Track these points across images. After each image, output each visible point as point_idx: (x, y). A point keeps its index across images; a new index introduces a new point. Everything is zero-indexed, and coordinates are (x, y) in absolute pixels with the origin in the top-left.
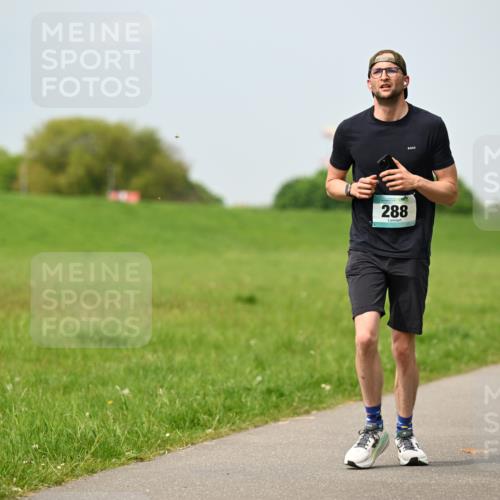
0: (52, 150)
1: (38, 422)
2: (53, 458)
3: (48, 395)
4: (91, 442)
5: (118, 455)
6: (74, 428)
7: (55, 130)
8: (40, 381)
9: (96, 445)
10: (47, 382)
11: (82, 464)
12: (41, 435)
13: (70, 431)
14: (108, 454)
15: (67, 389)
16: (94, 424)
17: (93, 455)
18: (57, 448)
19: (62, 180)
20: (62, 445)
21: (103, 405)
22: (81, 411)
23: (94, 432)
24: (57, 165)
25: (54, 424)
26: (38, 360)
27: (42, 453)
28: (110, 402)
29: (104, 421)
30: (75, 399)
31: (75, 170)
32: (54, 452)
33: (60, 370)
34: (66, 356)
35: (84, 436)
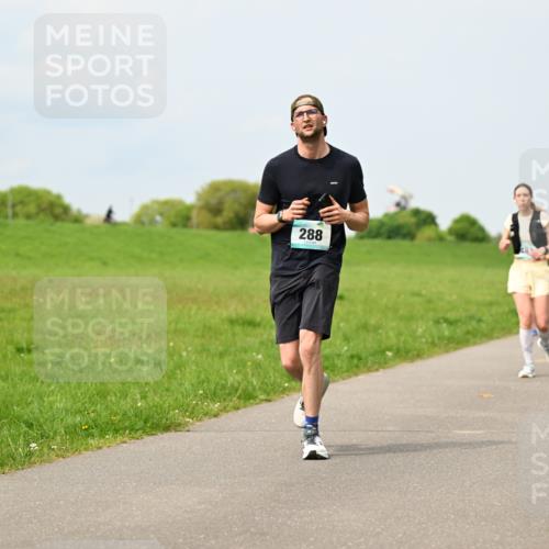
0: (213, 201)
1: (203, 376)
2: (213, 400)
3: (209, 359)
4: (237, 390)
5: (254, 398)
6: (226, 380)
7: (215, 188)
8: (204, 350)
9: (240, 391)
10: (209, 350)
11: (231, 404)
12: (205, 384)
13: (223, 382)
14: (248, 397)
15: (221, 355)
16: (239, 378)
17: (239, 398)
18: (215, 393)
19: (219, 220)
20: (218, 391)
21: (244, 366)
22: (230, 369)
23: (239, 383)
24: (216, 210)
25: (213, 378)
26: (203, 336)
27: (205, 397)
28: (249, 364)
29: (246, 375)
30: (227, 361)
31: (228, 214)
32: (213, 396)
33: (218, 343)
34: (221, 334)
35: (232, 385)
